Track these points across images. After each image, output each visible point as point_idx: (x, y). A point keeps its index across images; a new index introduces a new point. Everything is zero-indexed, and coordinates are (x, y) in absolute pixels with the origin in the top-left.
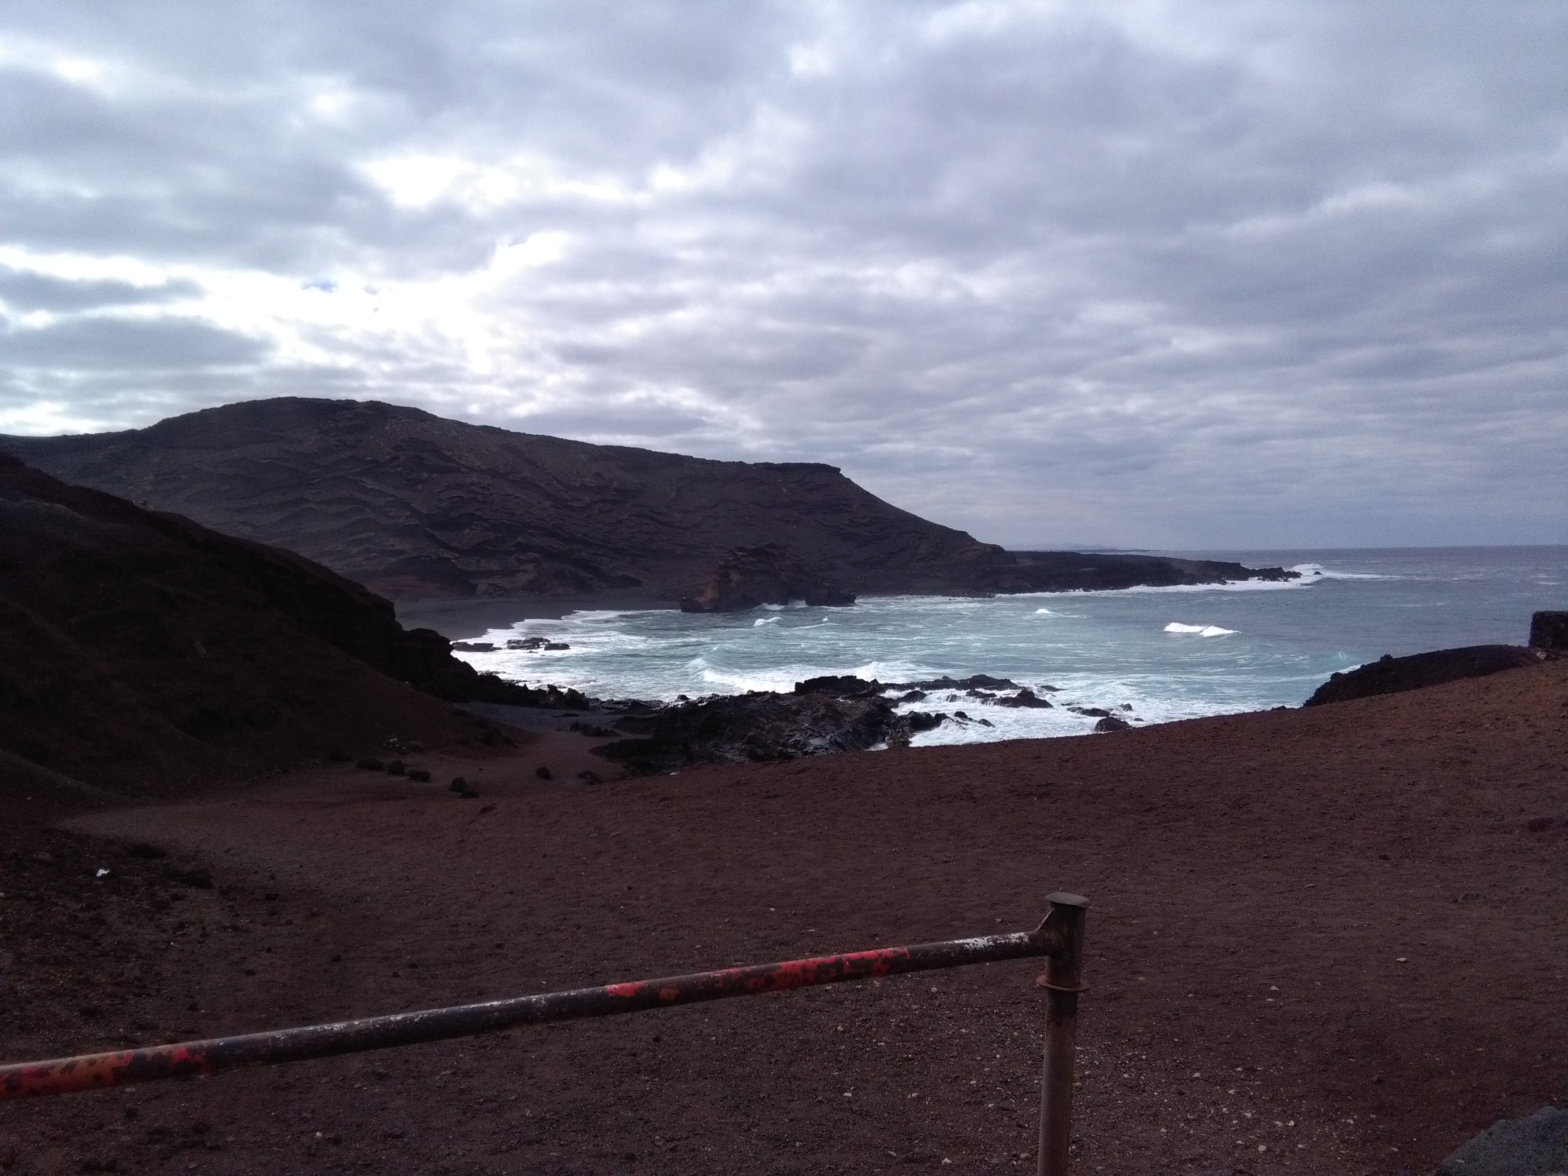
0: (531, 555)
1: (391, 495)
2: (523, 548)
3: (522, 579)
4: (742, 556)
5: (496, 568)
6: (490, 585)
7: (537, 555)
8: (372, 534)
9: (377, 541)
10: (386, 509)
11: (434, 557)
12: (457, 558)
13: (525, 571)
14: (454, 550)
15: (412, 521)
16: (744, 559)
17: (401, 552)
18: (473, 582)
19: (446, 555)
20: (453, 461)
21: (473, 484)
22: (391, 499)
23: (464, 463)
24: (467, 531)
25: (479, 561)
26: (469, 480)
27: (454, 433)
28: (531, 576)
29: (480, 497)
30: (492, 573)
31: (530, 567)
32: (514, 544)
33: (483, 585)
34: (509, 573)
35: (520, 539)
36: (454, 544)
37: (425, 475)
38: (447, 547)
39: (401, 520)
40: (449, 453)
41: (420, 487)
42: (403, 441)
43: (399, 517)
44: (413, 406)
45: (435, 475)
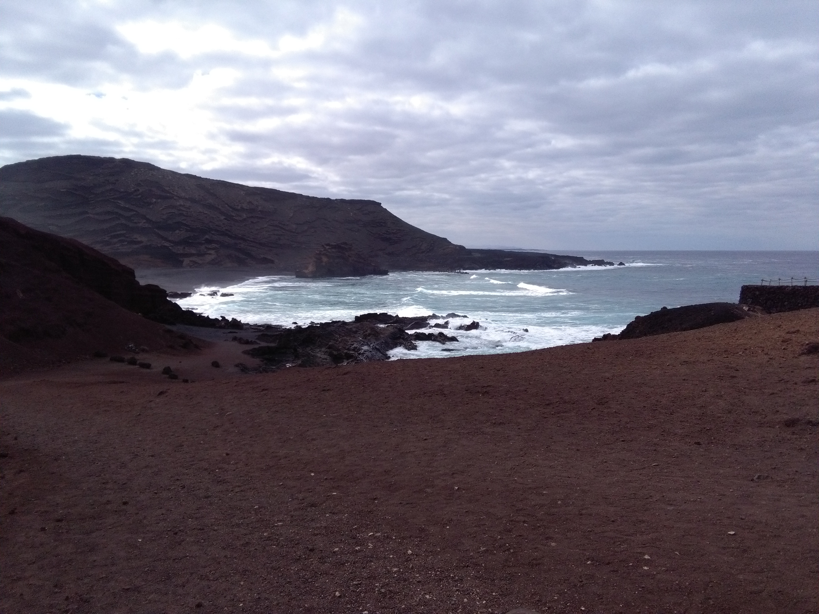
0: (214, 245)
1: (134, 211)
2: (209, 241)
3: (208, 258)
4: (329, 249)
5: (193, 251)
6: (190, 261)
7: (216, 245)
8: (125, 232)
9: (127, 236)
10: (132, 218)
11: (159, 245)
12: (172, 246)
13: (210, 254)
14: (170, 241)
15: (147, 225)
16: (329, 250)
17: (141, 242)
18: (181, 259)
19: (166, 244)
20: (170, 193)
21: (181, 205)
22: (135, 213)
23: (175, 194)
24: (177, 231)
25: (184, 248)
26: (178, 204)
27: (170, 177)
28: (213, 257)
29: (184, 213)
30: (192, 255)
31: (212, 252)
32: (203, 239)
33: (186, 261)
34: (200, 255)
35: (207, 237)
36: (170, 239)
37: (154, 200)
38: (166, 240)
39: (140, 225)
40: (167, 189)
41: (151, 206)
42: (141, 181)
43: (139, 223)
44: (147, 162)
45: (159, 200)
